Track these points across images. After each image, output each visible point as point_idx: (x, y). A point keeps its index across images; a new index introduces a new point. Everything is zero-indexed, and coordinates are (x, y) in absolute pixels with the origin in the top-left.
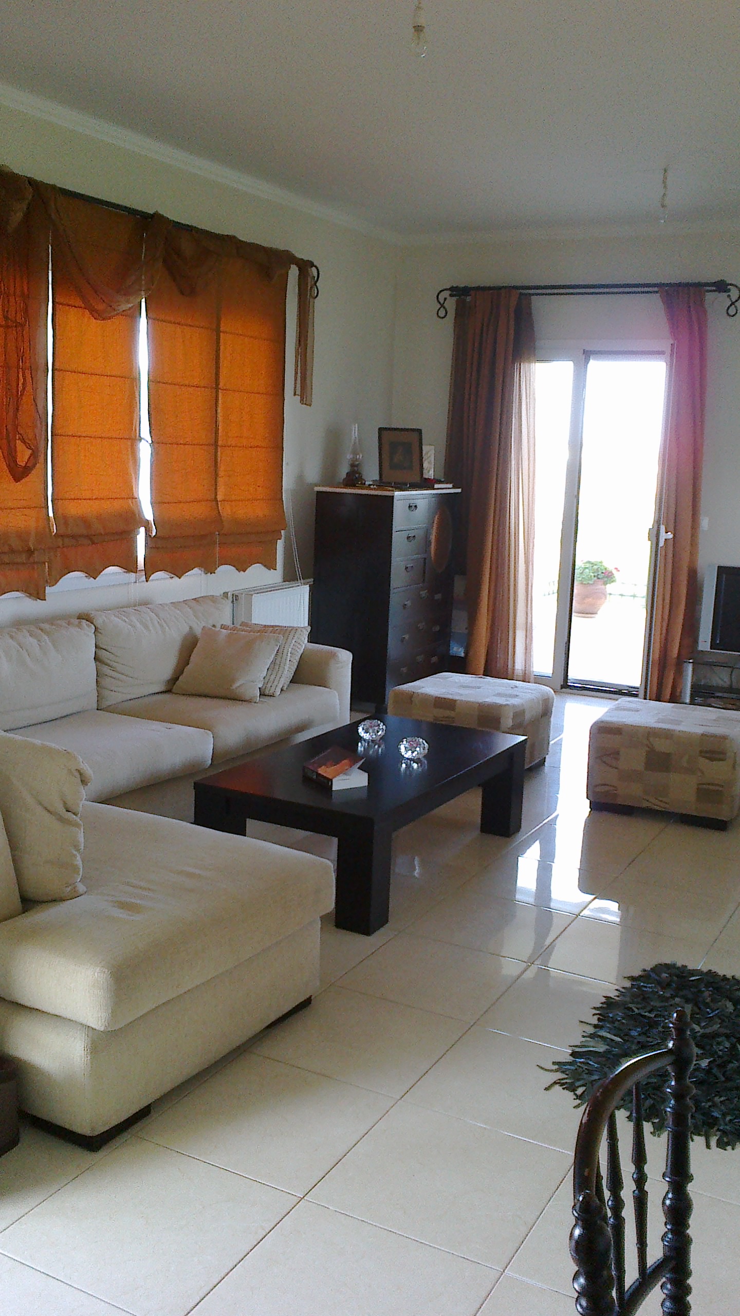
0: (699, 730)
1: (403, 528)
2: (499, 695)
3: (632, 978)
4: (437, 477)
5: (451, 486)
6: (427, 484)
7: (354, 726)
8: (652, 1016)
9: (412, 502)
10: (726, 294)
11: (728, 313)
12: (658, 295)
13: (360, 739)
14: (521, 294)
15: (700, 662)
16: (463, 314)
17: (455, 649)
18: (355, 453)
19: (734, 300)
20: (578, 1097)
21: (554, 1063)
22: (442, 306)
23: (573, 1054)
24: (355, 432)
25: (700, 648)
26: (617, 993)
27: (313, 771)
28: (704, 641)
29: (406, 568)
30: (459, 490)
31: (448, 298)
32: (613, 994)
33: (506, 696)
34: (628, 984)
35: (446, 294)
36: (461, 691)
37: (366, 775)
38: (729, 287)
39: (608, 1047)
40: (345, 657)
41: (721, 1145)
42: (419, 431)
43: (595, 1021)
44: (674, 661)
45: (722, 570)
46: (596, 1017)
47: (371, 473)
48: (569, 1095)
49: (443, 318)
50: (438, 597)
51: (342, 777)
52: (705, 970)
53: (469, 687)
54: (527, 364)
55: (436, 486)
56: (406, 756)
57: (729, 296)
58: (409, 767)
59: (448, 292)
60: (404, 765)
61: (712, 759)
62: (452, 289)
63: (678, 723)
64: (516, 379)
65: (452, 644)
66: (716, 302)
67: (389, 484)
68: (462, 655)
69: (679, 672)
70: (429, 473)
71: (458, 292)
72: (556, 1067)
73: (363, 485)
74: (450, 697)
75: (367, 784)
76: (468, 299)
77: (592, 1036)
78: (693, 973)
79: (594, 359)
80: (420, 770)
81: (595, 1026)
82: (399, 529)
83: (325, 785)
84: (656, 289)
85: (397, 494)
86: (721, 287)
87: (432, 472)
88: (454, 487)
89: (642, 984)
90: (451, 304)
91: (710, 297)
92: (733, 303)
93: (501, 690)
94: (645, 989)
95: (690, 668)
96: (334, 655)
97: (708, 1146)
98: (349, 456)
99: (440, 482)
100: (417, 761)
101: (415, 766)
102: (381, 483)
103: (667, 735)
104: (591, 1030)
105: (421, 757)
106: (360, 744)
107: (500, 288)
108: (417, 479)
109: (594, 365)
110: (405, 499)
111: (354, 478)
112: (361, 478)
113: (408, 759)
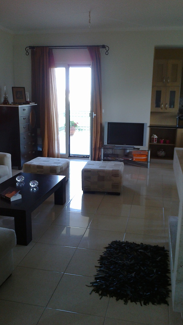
0: (111, 169)
1: (22, 116)
2: (55, 163)
3: (106, 248)
4: (31, 101)
5: (34, 103)
6: (27, 103)
7: (14, 177)
8: (115, 260)
9: (24, 108)
10: (105, 49)
11: (106, 54)
12: (87, 49)
13: (17, 181)
14: (49, 48)
15: (105, 148)
16: (33, 54)
17: (39, 149)
18: (5, 94)
19: (107, 50)
20: (100, 295)
21: (91, 283)
22: (27, 52)
23: (96, 279)
24: (5, 88)
25: (105, 144)
26: (103, 254)
27: (4, 196)
28: (106, 143)
29: (24, 127)
30: (37, 104)
31: (29, 50)
32: (102, 254)
33: (56, 163)
34: (105, 250)
35: (28, 48)
36: (44, 163)
37: (21, 195)
38: (106, 47)
39: (105, 274)
40: (9, 156)
41: (145, 304)
42: (24, 88)
43: (99, 265)
44: (98, 148)
45: (109, 123)
46: (99, 264)
47: (11, 100)
48: (97, 294)
49: (28, 55)
50: (33, 135)
51: (13, 197)
52: (125, 241)
53: (46, 161)
54: (53, 68)
55: (30, 103)
56: (32, 186)
57: (106, 49)
58: (33, 189)
59: (29, 48)
60: (32, 189)
61: (115, 177)
62: (30, 47)
63: (105, 167)
64: (50, 73)
65: (38, 147)
66: (102, 51)
67: (17, 103)
68: (41, 150)
69: (100, 151)
70: (28, 100)
71: (32, 48)
72: (91, 285)
73: (9, 104)
74: (41, 165)
75: (21, 198)
76: (35, 50)
77: (99, 271)
78: (123, 243)
79: (71, 67)
80: (37, 190)
81: (100, 267)
82: (21, 116)
83: (8, 200)
84: (86, 47)
85: (19, 106)
86: (104, 47)
87: (28, 99)
88: (35, 104)
89: (110, 249)
90: (30, 51)
91: (101, 49)
92: (107, 51)
93: (55, 161)
94: (111, 251)
95: (103, 150)
96: (5, 156)
97: (141, 305)
98: (4, 95)
99: (31, 102)
100: (35, 187)
101: (35, 189)
102: (14, 103)
103: (103, 171)
104: (99, 269)
105: (36, 186)
106: (17, 184)
107: (43, 47)
108: (25, 102)
109: (71, 69)
110: (21, 108)
111: (6, 102)
112: (8, 102)
113: (32, 187)
